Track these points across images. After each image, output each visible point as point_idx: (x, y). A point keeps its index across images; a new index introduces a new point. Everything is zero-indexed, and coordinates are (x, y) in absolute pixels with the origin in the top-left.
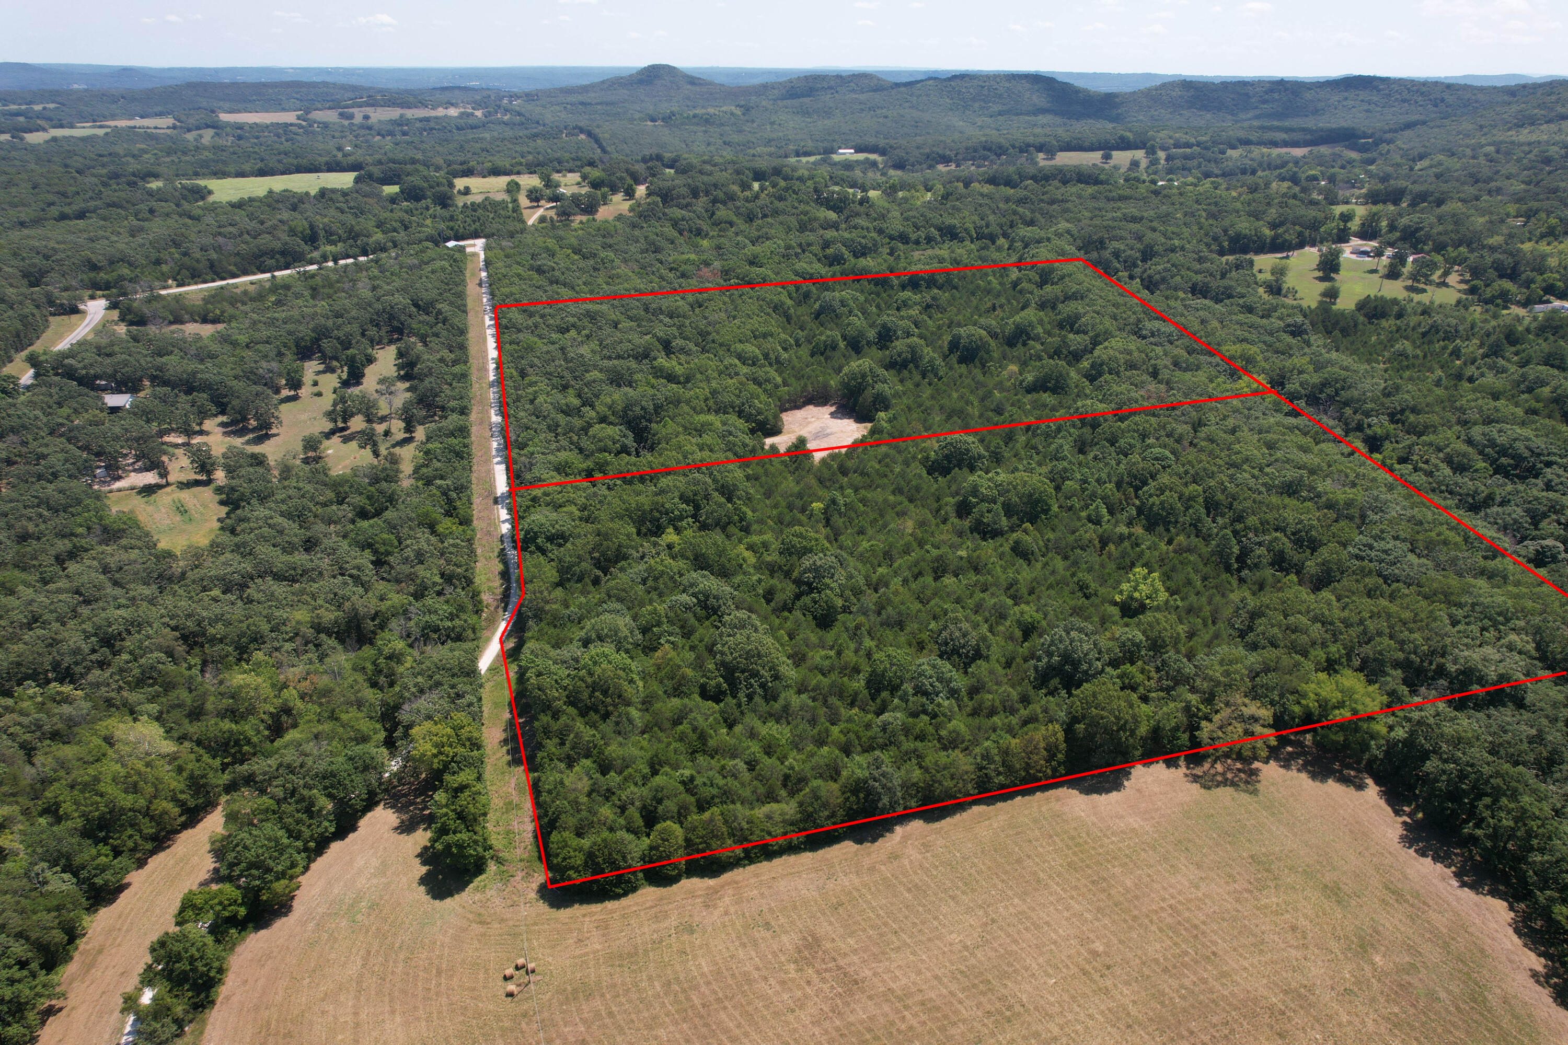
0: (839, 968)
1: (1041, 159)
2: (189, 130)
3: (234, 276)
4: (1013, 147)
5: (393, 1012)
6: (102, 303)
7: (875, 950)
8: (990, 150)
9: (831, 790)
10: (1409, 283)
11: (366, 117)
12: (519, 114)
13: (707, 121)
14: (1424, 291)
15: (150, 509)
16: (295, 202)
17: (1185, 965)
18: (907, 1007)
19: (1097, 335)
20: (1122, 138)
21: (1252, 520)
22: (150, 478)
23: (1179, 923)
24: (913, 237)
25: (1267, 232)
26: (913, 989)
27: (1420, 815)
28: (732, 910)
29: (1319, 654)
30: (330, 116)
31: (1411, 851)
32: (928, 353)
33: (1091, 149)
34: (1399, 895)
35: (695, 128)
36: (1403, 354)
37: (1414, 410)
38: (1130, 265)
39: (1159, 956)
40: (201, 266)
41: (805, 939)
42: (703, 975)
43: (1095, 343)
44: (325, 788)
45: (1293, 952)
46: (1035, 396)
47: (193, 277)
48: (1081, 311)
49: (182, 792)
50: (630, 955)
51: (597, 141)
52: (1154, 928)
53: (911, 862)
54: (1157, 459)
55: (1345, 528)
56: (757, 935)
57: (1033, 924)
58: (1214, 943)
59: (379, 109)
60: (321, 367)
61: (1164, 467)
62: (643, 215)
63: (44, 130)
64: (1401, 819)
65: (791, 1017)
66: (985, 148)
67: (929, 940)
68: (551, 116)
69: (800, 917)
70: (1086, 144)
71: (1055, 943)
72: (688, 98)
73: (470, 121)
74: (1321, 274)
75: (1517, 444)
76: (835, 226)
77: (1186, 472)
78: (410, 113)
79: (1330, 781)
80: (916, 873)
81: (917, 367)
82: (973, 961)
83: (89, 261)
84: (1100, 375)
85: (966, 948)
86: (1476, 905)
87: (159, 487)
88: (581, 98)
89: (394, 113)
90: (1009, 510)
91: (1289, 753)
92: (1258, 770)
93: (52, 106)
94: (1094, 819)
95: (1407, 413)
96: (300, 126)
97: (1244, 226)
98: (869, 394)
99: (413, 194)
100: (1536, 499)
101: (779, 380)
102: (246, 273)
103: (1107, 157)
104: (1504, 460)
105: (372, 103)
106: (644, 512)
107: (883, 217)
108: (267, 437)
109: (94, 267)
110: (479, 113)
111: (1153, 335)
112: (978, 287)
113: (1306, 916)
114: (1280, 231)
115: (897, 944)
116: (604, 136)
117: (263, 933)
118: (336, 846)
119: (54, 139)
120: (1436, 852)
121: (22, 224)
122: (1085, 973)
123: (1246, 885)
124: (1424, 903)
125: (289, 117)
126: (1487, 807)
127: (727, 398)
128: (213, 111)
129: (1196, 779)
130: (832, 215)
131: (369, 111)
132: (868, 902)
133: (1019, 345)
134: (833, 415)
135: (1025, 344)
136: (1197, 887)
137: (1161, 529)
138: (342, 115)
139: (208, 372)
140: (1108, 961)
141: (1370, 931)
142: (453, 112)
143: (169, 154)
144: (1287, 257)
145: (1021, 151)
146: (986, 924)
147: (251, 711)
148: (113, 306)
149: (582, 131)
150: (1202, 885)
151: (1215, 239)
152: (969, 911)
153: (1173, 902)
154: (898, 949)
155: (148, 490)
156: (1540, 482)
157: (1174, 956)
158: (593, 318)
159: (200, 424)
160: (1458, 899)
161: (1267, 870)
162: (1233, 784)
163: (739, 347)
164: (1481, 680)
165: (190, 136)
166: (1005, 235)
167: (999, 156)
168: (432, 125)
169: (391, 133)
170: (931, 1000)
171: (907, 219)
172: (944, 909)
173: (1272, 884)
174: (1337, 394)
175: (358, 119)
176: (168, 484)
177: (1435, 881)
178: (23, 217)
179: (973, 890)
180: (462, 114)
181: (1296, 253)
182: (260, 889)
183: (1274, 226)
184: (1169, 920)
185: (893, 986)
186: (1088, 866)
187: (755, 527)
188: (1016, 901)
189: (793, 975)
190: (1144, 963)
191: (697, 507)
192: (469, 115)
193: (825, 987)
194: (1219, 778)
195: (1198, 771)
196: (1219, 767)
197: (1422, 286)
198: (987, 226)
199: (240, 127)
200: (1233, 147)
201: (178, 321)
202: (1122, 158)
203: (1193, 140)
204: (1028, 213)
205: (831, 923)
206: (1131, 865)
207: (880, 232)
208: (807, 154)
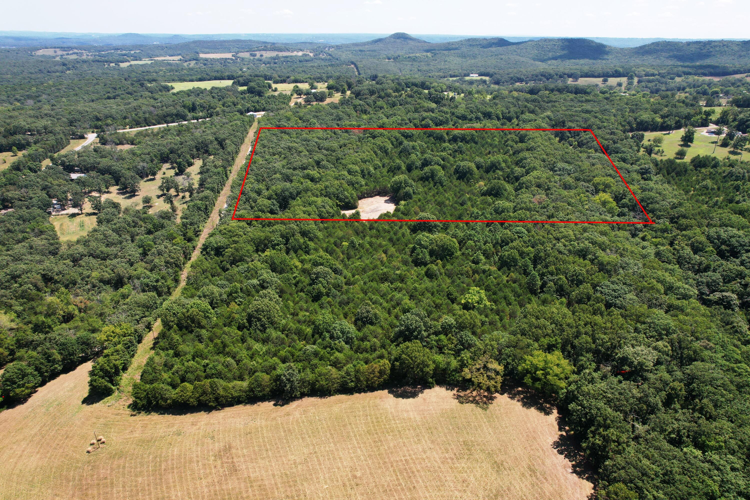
0: (233, 462)
1: (570, 81)
2: (186, 61)
3: (154, 125)
4: (557, 75)
5: (38, 453)
6: (95, 135)
7: (253, 457)
8: (544, 76)
9: (265, 378)
10: (732, 149)
11: (262, 56)
12: (330, 55)
13: (414, 60)
14: (740, 154)
15: (70, 223)
16: (199, 92)
17: (396, 491)
18: (252, 486)
19: (530, 169)
20: (616, 71)
21: (552, 268)
22: (76, 211)
23: (405, 469)
24: (469, 117)
25: (659, 120)
26: (260, 478)
27: (572, 432)
28: (202, 428)
29: (545, 341)
30: (246, 55)
31: (555, 451)
32: (441, 173)
33: (599, 76)
34: (533, 471)
35: (407, 63)
36: (706, 187)
37: (684, 217)
38: (576, 134)
39: (386, 484)
40: (140, 120)
41: (225, 446)
42: (173, 455)
43: (527, 173)
44: (60, 350)
45: (457, 493)
46: (483, 197)
47: (137, 124)
48: (527, 156)
49: (12, 345)
50: (148, 441)
51: (357, 68)
52: (391, 469)
53: (294, 418)
54: (517, 233)
55: (599, 277)
56: (206, 441)
57: (334, 457)
58: (417, 482)
59: (268, 52)
60: (170, 166)
61: (519, 237)
62: (343, 102)
63: (129, 61)
64: (560, 433)
65: (198, 482)
66: (542, 75)
67: (280, 456)
68: (345, 56)
69: (229, 436)
70: (596, 74)
71: (339, 468)
72: (411, 49)
73: (307, 58)
74: (682, 143)
75: (733, 240)
76: (432, 111)
77: (529, 241)
78: (281, 54)
79: (533, 409)
80: (292, 424)
81: (433, 180)
82: (294, 470)
83: (96, 117)
84: (521, 188)
85: (295, 463)
86: (575, 484)
87: (78, 214)
88: (361, 48)
89: (273, 54)
90: (432, 253)
91: (520, 391)
92: (495, 397)
93: (138, 51)
94: (393, 410)
95: (680, 218)
96: (232, 59)
97: (645, 116)
98: (402, 192)
99: (251, 91)
100: (730, 269)
101: (363, 183)
102: (159, 123)
103: (605, 81)
104: (723, 247)
105: (265, 49)
106: (261, 240)
107: (457, 107)
108: (134, 196)
109: (98, 119)
110: (311, 55)
111: (560, 170)
112: (487, 143)
113: (475, 476)
114: (666, 119)
115: (265, 455)
116: (360, 65)
117: (10, 410)
118: (62, 376)
119: (131, 65)
120: (569, 453)
121: (93, 101)
122: (344, 485)
123: (453, 456)
124: (545, 478)
125: (229, 56)
126: (592, 432)
127: (331, 190)
128: (198, 53)
129: (458, 397)
130: (434, 105)
131: (263, 53)
132: (263, 434)
133: (491, 172)
134: (386, 201)
135: (494, 172)
136: (425, 452)
137: (505, 268)
138: (251, 55)
139: (116, 166)
140: (359, 482)
141: (505, 488)
142: (300, 54)
143: (170, 71)
144: (669, 134)
145: (561, 77)
146: (311, 453)
147: (54, 313)
148: (98, 137)
149: (353, 63)
150: (429, 452)
151: (629, 123)
152: (307, 446)
153: (408, 458)
154: (263, 459)
155: (73, 215)
156: (738, 261)
157: (393, 485)
158: (290, 149)
159: (107, 188)
160: (566, 479)
161: (468, 450)
162: (477, 403)
163: (350, 166)
164: (631, 364)
165: (185, 64)
166: (517, 118)
167: (548, 79)
168: (289, 59)
169: (269, 63)
170: (265, 485)
171: (467, 108)
172: (296, 443)
173: (466, 457)
174: (647, 206)
175: (258, 56)
176: (82, 214)
177: (559, 468)
178: (94, 98)
179: (314, 436)
180: (304, 55)
181: (674, 131)
182: (10, 390)
183: (662, 117)
184: (401, 467)
185: (251, 475)
186: (377, 433)
187: (312, 251)
188: (332, 444)
189: (211, 462)
190: (376, 486)
191: (287, 240)
192: (306, 55)
193: (221, 470)
194: (471, 399)
195: (462, 394)
196: (475, 393)
197: (739, 151)
198: (509, 112)
199: (206, 60)
200: (679, 76)
201: (121, 143)
202: (613, 81)
203: (656, 72)
204: (533, 107)
205: (241, 441)
206: (398, 436)
207: (453, 114)
208: (454, 76)
